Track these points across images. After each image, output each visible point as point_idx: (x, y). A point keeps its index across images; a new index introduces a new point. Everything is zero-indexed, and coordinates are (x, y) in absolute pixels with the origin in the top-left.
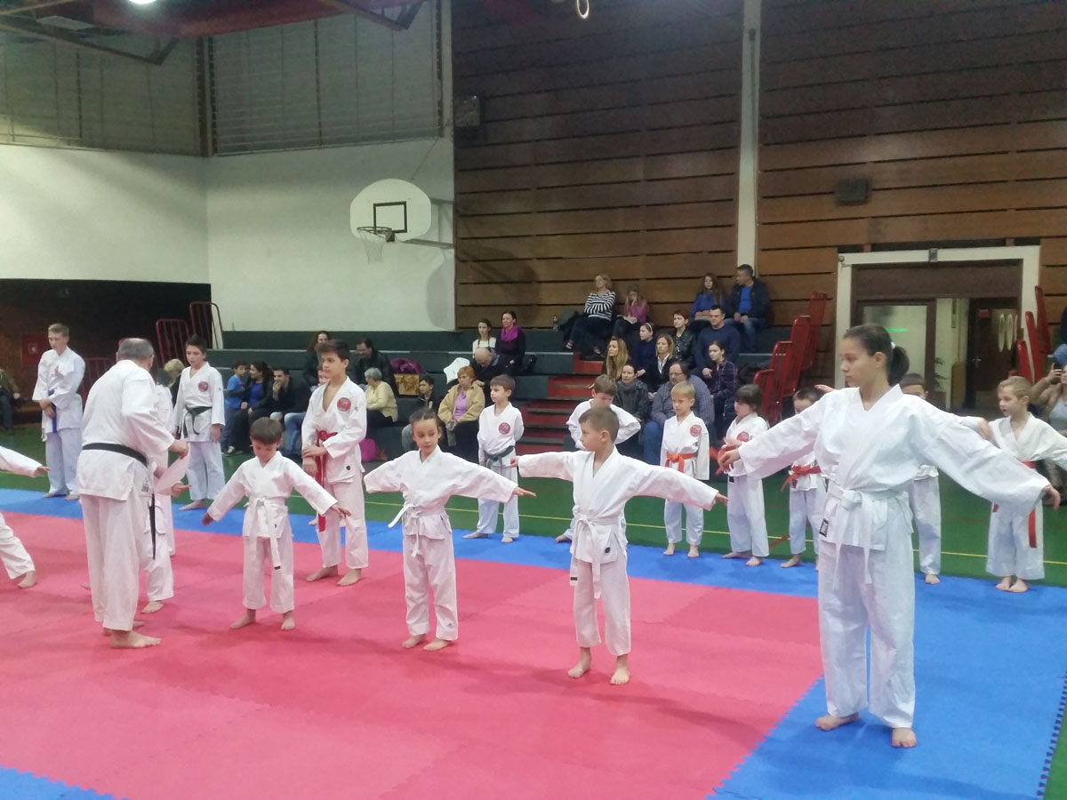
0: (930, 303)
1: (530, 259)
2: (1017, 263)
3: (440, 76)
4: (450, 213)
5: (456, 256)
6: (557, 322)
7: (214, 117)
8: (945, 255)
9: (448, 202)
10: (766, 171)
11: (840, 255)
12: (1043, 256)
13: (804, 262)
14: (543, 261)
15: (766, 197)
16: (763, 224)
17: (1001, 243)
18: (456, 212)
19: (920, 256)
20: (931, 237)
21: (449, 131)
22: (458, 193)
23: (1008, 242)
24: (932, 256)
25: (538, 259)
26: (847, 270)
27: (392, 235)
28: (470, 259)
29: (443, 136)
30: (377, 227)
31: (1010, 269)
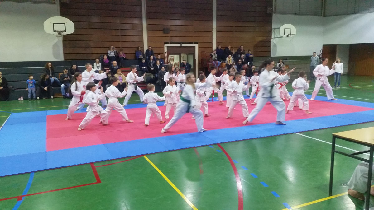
0: (180, 54)
1: (88, 41)
2: (195, 47)
5: (63, 39)
8: (183, 45)
10: (148, 24)
11: (165, 44)
12: (199, 46)
13: (158, 45)
15: (148, 30)
16: (149, 36)
17: (191, 43)
19: (179, 45)
20: (181, 41)
21: (58, 2)
23: (193, 43)
24: (181, 45)
25: (90, 41)
26: (166, 47)
27: (60, 32)
28: (68, 40)
29: (55, 4)
30: (55, 30)
31: (193, 48)
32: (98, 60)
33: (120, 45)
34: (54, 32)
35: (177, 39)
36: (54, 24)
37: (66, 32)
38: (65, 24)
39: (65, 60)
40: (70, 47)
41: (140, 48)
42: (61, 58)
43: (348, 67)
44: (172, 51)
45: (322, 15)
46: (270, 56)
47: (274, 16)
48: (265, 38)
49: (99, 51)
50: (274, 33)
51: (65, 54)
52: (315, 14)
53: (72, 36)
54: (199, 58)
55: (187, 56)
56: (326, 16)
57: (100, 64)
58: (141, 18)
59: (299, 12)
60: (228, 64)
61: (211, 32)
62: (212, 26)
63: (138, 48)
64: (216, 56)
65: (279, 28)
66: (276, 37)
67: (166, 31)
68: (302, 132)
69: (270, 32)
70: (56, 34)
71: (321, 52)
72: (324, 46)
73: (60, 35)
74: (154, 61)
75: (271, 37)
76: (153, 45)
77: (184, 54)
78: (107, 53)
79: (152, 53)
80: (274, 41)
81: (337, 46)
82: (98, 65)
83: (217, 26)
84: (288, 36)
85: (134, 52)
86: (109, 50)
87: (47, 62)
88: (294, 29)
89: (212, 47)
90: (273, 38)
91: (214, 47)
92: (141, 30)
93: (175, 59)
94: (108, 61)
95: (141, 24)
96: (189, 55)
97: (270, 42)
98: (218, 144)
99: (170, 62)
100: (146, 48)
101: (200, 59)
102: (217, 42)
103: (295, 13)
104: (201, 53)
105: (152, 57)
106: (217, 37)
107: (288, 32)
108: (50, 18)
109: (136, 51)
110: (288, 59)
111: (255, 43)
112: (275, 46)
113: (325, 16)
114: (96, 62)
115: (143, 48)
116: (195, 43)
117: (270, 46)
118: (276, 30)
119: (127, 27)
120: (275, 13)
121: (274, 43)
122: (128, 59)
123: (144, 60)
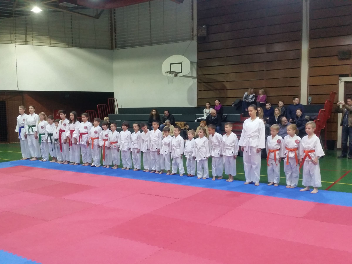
1: (224, 82)
3: (193, 19)
4: (196, 66)
5: (198, 81)
6: (233, 104)
7: (115, 36)
9: (194, 62)
10: (311, 48)
11: (340, 78)
14: (229, 82)
15: (311, 57)
16: (311, 67)
18: (198, 66)
21: (195, 38)
22: (199, 59)
25: (227, 81)
26: (343, 83)
28: (202, 82)
29: (193, 40)
30: (171, 72)
36: (171, 64)
38: (181, 63)
39: (198, 106)
40: (204, 90)
51: (199, 99)
58: (299, 40)
92: (299, 59)
95: (300, 49)
115: (299, 86)
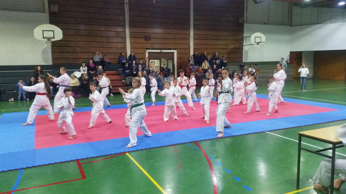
0: (160, 59)
2: (173, 53)
5: (51, 45)
8: (163, 51)
10: (131, 32)
11: (146, 50)
12: (177, 52)
13: (140, 51)
14: (79, 48)
15: (131, 37)
16: (131, 43)
19: (159, 51)
20: (161, 48)
23: (172, 49)
24: (161, 51)
25: (77, 47)
26: (147, 53)
27: (49, 39)
28: (56, 46)
29: (45, 13)
30: (44, 37)
31: (172, 54)
32: (84, 64)
33: (104, 50)
34: (44, 38)
35: (157, 46)
36: (43, 31)
37: (54, 38)
38: (53, 31)
39: (53, 64)
41: (123, 53)
42: (50, 63)
43: (313, 71)
44: (153, 56)
45: (288, 25)
46: (242, 62)
47: (246, 26)
48: (238, 45)
49: (86, 56)
50: (246, 41)
51: (53, 59)
52: (283, 24)
53: (61, 42)
54: (177, 63)
55: (166, 61)
56: (293, 26)
57: (86, 68)
58: (124, 26)
59: (268, 22)
60: (204, 68)
61: (189, 39)
62: (189, 34)
63: (121, 54)
64: (193, 61)
65: (250, 36)
66: (248, 44)
67: (147, 38)
68: (272, 130)
69: (242, 40)
70: (46, 40)
71: (289, 58)
72: (291, 52)
73: (49, 41)
74: (136, 66)
75: (243, 44)
76: (136, 51)
77: (164, 59)
78: (93, 58)
79: (135, 59)
80: (245, 48)
81: (303, 52)
82: (84, 69)
83: (194, 34)
84: (258, 43)
85: (118, 57)
86: (95, 55)
87: (37, 66)
88: (263, 38)
89: (189, 53)
90: (244, 46)
91: (192, 53)
92: (125, 37)
93: (155, 65)
94: (94, 65)
95: (125, 32)
96: (168, 60)
97: (242, 49)
98: (195, 142)
99: (151, 67)
100: (129, 54)
101: (179, 64)
102: (194, 49)
103: (264, 23)
104: (180, 58)
105: (134, 62)
106: (194, 44)
107: (258, 40)
108: (39, 25)
109: (119, 56)
110: (258, 64)
111: (228, 50)
112: (247, 52)
113: (291, 26)
114: (82, 66)
115: (126, 53)
116: (174, 49)
117: (242, 53)
118: (247, 38)
119: (112, 34)
120: (246, 23)
121: (246, 50)
122: (112, 64)
123: (127, 65)
